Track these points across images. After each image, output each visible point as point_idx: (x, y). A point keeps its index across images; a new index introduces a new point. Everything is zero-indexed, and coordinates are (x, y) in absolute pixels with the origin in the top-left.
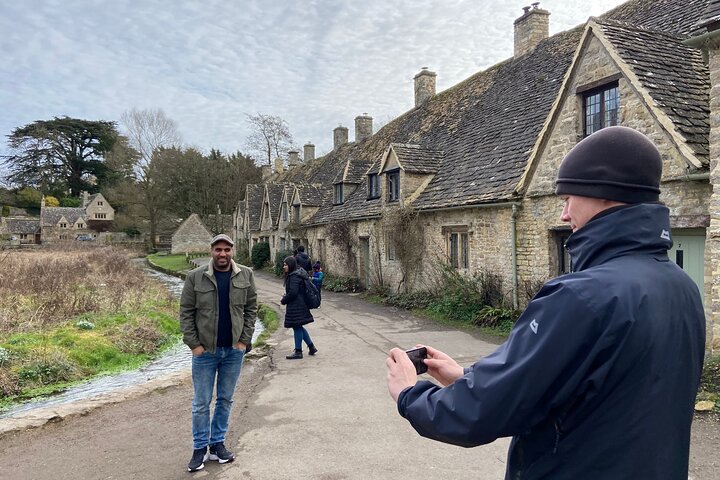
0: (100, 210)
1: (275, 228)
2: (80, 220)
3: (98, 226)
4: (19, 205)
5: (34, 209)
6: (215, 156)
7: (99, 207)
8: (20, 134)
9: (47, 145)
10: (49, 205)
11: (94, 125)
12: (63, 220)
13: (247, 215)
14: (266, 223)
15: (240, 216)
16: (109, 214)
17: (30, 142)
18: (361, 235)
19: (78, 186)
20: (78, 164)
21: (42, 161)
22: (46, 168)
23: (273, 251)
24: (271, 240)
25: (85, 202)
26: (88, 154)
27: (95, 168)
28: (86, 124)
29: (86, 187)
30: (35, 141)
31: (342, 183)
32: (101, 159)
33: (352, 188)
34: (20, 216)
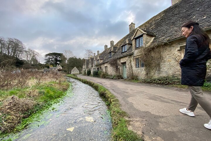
0: (60, 67)
1: (92, 66)
2: (56, 69)
3: (59, 70)
4: (46, 67)
5: (48, 67)
6: (80, 59)
7: (59, 67)
8: (47, 55)
9: (51, 57)
10: (51, 67)
11: (59, 54)
12: (53, 69)
13: (86, 65)
14: (90, 66)
15: (84, 66)
16: (61, 68)
17: (48, 57)
18: (122, 62)
19: (56, 64)
20: (56, 60)
21: (51, 60)
22: (51, 61)
23: (92, 72)
24: (91, 69)
25: (57, 66)
26: (58, 59)
27: (59, 61)
28: (58, 53)
29: (58, 64)
30: (49, 56)
31: (111, 52)
32: (60, 59)
33: (114, 53)
34: (46, 69)
